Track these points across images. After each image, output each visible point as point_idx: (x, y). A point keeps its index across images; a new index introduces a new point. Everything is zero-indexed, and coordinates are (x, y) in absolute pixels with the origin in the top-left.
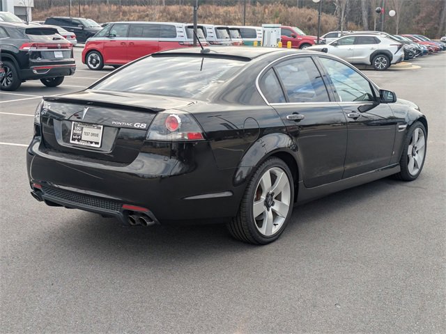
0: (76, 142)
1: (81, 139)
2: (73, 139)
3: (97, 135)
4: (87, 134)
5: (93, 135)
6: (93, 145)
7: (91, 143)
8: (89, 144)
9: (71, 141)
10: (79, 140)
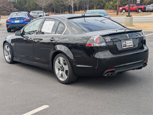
0: (125, 47)
1: (126, 46)
2: (124, 47)
3: (131, 43)
4: (128, 43)
5: (130, 43)
6: (131, 46)
7: (130, 46)
8: (129, 47)
9: (123, 48)
10: (125, 46)
